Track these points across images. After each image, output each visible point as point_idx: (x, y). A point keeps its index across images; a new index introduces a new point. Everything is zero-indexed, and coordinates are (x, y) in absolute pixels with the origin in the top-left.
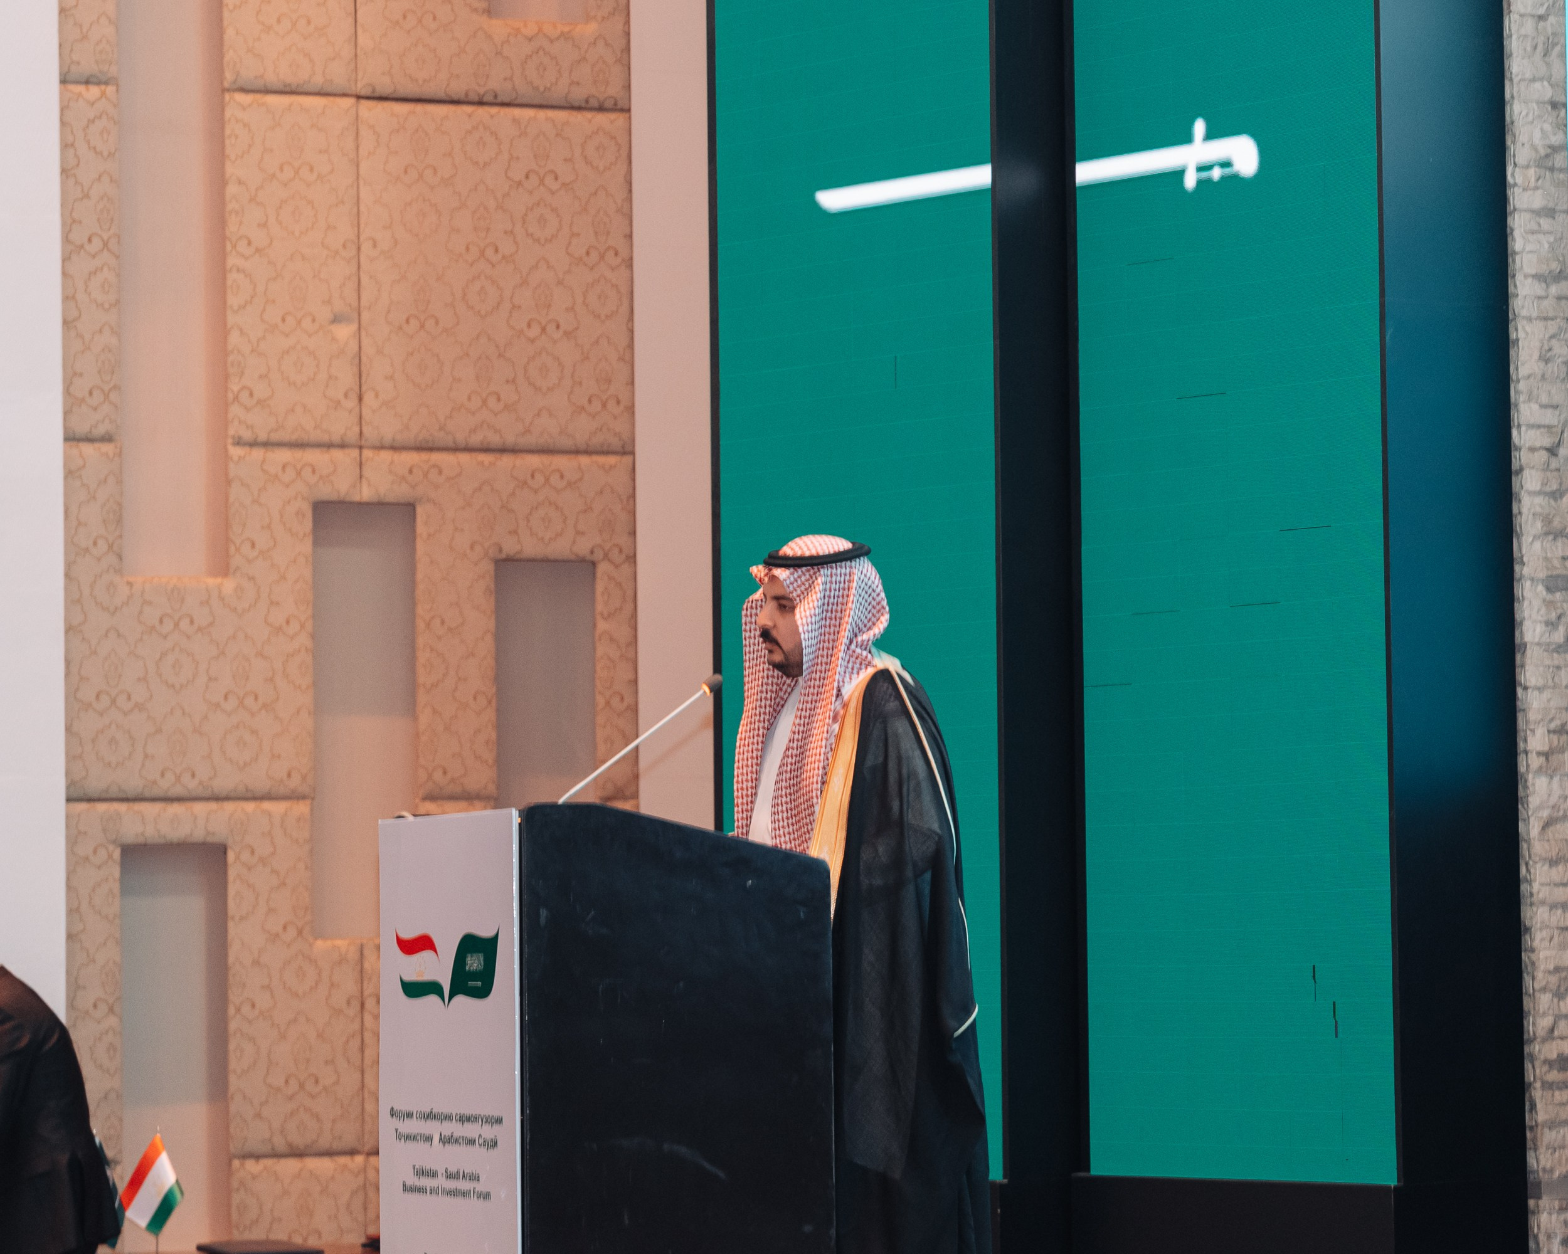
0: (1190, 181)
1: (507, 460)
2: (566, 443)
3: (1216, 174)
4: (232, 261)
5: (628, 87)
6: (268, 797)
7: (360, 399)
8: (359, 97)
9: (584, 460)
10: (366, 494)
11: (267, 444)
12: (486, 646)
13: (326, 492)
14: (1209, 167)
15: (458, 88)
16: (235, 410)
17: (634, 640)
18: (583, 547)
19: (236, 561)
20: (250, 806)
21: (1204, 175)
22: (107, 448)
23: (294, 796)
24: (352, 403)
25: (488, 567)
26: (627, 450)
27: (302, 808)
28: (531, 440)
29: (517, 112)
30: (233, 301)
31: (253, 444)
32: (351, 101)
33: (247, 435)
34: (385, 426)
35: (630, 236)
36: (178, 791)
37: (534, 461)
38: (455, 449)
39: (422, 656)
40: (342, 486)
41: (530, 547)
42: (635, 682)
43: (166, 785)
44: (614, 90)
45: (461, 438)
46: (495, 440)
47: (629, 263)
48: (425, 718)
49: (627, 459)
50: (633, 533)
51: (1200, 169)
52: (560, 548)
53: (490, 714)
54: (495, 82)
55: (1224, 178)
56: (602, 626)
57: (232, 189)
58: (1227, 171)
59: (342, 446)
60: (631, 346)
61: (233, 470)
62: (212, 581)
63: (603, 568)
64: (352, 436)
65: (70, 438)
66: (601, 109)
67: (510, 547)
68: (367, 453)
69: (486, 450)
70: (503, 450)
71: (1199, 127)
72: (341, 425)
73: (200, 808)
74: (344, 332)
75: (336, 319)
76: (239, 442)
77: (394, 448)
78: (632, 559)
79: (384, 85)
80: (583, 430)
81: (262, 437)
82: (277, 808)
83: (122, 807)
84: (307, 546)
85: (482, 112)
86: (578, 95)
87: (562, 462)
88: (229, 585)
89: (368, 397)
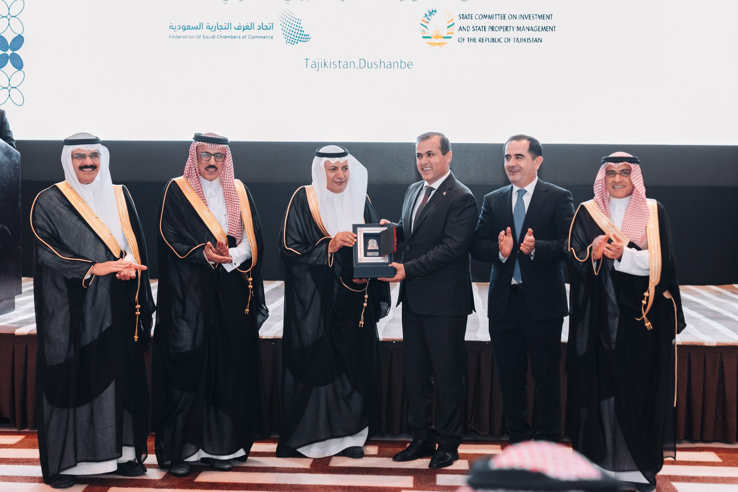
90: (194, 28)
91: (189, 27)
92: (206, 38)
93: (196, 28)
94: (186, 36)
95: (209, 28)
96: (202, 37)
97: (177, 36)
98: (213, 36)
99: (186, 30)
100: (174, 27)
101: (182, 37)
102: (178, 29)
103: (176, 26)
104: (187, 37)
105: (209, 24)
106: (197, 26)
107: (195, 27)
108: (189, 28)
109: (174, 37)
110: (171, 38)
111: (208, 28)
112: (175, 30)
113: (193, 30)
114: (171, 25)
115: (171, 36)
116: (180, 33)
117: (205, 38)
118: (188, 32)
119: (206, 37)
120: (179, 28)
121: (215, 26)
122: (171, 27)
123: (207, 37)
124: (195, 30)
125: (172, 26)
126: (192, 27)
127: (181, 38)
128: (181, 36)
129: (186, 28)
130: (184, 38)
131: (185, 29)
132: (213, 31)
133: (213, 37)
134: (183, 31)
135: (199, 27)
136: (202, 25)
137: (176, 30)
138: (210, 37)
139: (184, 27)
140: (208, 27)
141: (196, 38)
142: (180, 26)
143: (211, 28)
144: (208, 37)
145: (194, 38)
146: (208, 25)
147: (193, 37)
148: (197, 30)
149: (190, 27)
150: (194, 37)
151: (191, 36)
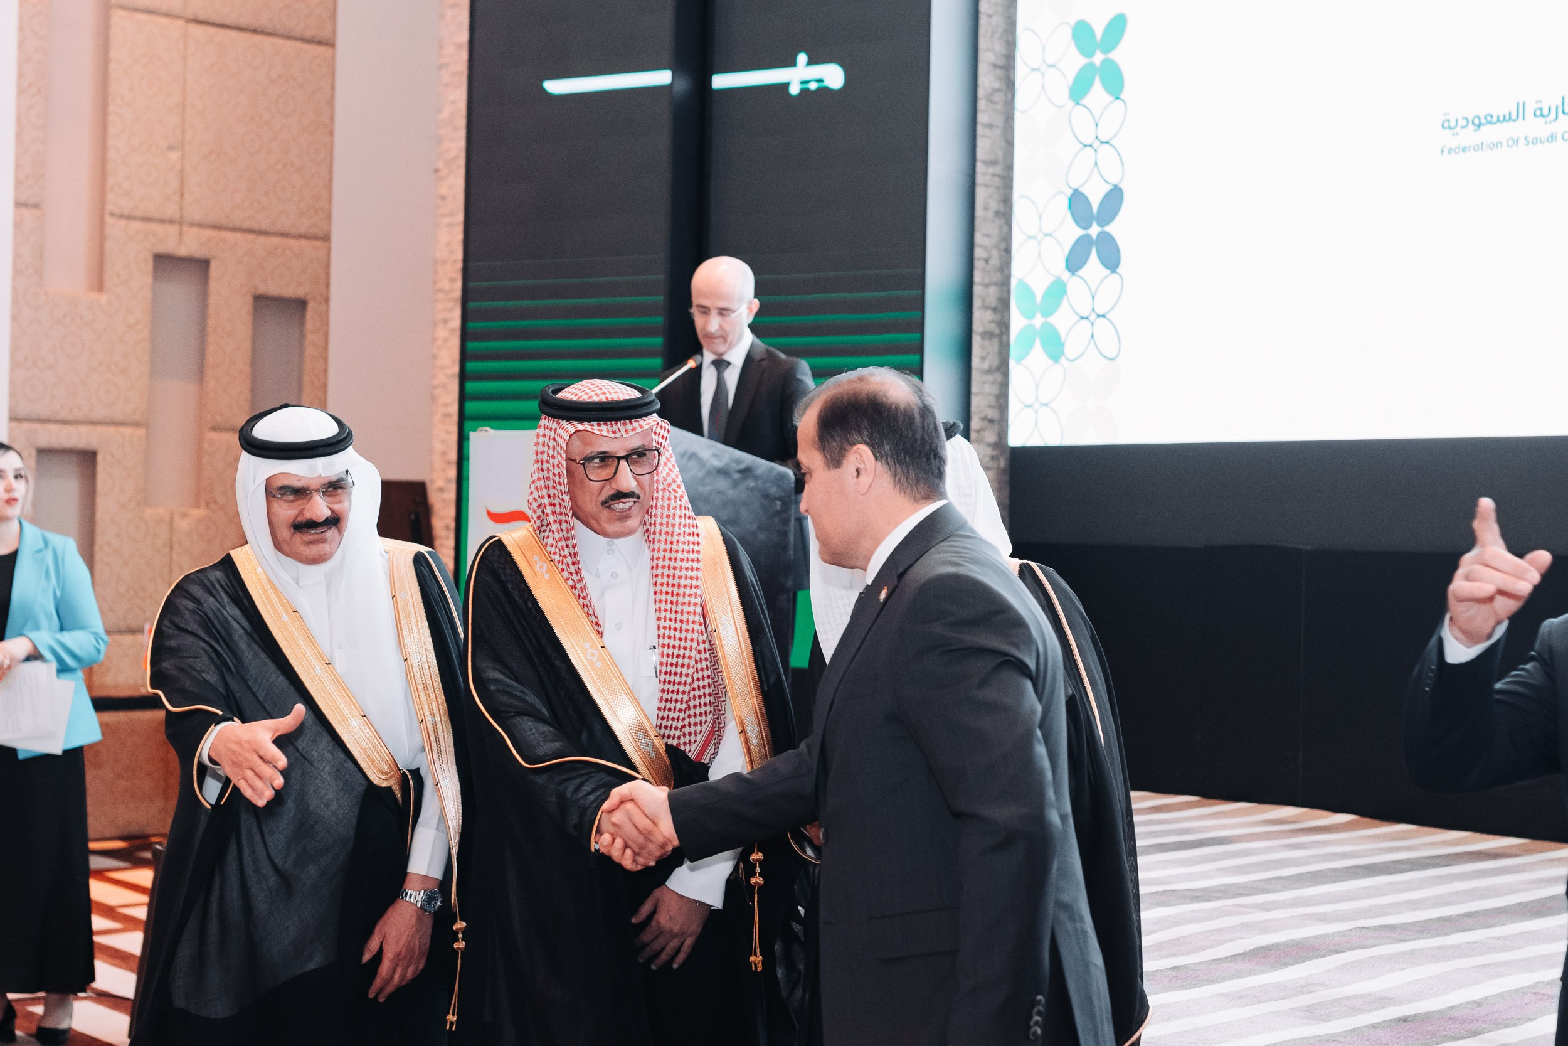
0: (794, 90)
1: (262, 239)
2: (293, 231)
3: (813, 86)
4: (112, 108)
5: (334, 32)
6: (122, 424)
7: (182, 196)
8: (189, 21)
9: (304, 242)
10: (183, 251)
11: (129, 218)
12: (247, 345)
13: (162, 249)
14: (807, 82)
15: (244, 21)
16: (110, 197)
17: (326, 348)
18: (301, 292)
19: (108, 284)
20: (111, 430)
21: (805, 86)
22: (36, 212)
23: (136, 424)
24: (177, 198)
25: (249, 300)
26: (326, 238)
27: (141, 432)
28: (276, 228)
29: (275, 40)
30: (112, 130)
31: (121, 216)
32: (181, 23)
33: (117, 211)
34: (195, 213)
35: (332, 118)
36: (71, 418)
37: (276, 240)
38: (234, 229)
39: (211, 349)
40: (170, 246)
41: (273, 290)
42: (326, 371)
43: (64, 414)
44: (326, 34)
45: (237, 224)
46: (255, 226)
47: (331, 133)
48: (211, 384)
49: (326, 244)
50: (328, 286)
51: (803, 83)
52: (289, 292)
53: (247, 384)
54: (263, 21)
55: (819, 90)
56: (310, 337)
57: (113, 66)
58: (821, 85)
59: (171, 222)
60: (330, 180)
61: (108, 231)
62: (94, 296)
63: (311, 306)
64: (177, 216)
65: (18, 205)
66: (320, 43)
67: (262, 289)
68: (185, 228)
69: (251, 231)
70: (261, 233)
71: (802, 58)
72: (171, 211)
73: (83, 429)
74: (174, 156)
75: (171, 148)
76: (113, 215)
77: (201, 226)
78: (327, 300)
79: (202, 16)
80: (304, 225)
81: (126, 212)
82: (127, 431)
83: (37, 426)
84: (149, 279)
85: (257, 38)
86: (309, 34)
87: (292, 242)
88: (104, 298)
89: (187, 196)
90: (1501, 118)
91: (1489, 118)
92: (1533, 143)
93: (1507, 118)
94: (1482, 144)
95: (1542, 115)
96: (1522, 142)
97: (1459, 148)
98: (1552, 136)
99: (1482, 128)
100: (1453, 124)
101: (1472, 149)
102: (1463, 127)
103: (1457, 121)
104: (1484, 147)
105: (1540, 102)
106: (1510, 114)
107: (1504, 116)
108: (1490, 120)
109: (1451, 149)
110: (1444, 153)
111: (1540, 113)
112: (1455, 131)
113: (1499, 125)
114: (1447, 117)
115: (1446, 150)
116: (1468, 136)
117: (1531, 143)
118: (1489, 133)
119: (1533, 140)
120: (1465, 122)
121: (1557, 107)
122: (1446, 125)
123: (1536, 141)
124: (1505, 124)
125: (1449, 121)
126: (1498, 117)
127: (1469, 150)
128: (1470, 147)
129: (1483, 121)
130: (1478, 150)
131: (1480, 125)
132: (1550, 122)
133: (1552, 138)
134: (1475, 131)
135: (1514, 116)
136: (1521, 108)
137: (1458, 129)
138: (1542, 140)
139: (1477, 121)
140: (1538, 113)
141: (1508, 145)
142: (1467, 120)
143: (1545, 112)
144: (1539, 141)
145: (1501, 146)
146: (1539, 105)
147: (1499, 145)
148: (1511, 123)
149: (1492, 117)
150: (1501, 143)
151: (1495, 143)
